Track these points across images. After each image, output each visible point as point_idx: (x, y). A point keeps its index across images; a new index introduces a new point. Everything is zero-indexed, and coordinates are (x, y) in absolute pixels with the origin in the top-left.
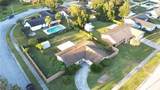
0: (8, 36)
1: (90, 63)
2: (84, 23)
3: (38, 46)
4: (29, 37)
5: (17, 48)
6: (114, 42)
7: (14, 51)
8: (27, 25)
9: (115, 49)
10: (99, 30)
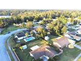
0: (6, 42)
1: (48, 58)
3: (21, 48)
4: (16, 43)
5: (10, 49)
6: (60, 46)
7: (8, 50)
8: (16, 37)
9: (61, 50)
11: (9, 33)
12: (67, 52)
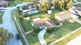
1: (46, 28)
2: (47, 10)
3: (24, 18)
6: (61, 20)
7: (14, 20)
8: (21, 9)
10: (55, 14)
11: (15, 5)
12: (66, 25)
